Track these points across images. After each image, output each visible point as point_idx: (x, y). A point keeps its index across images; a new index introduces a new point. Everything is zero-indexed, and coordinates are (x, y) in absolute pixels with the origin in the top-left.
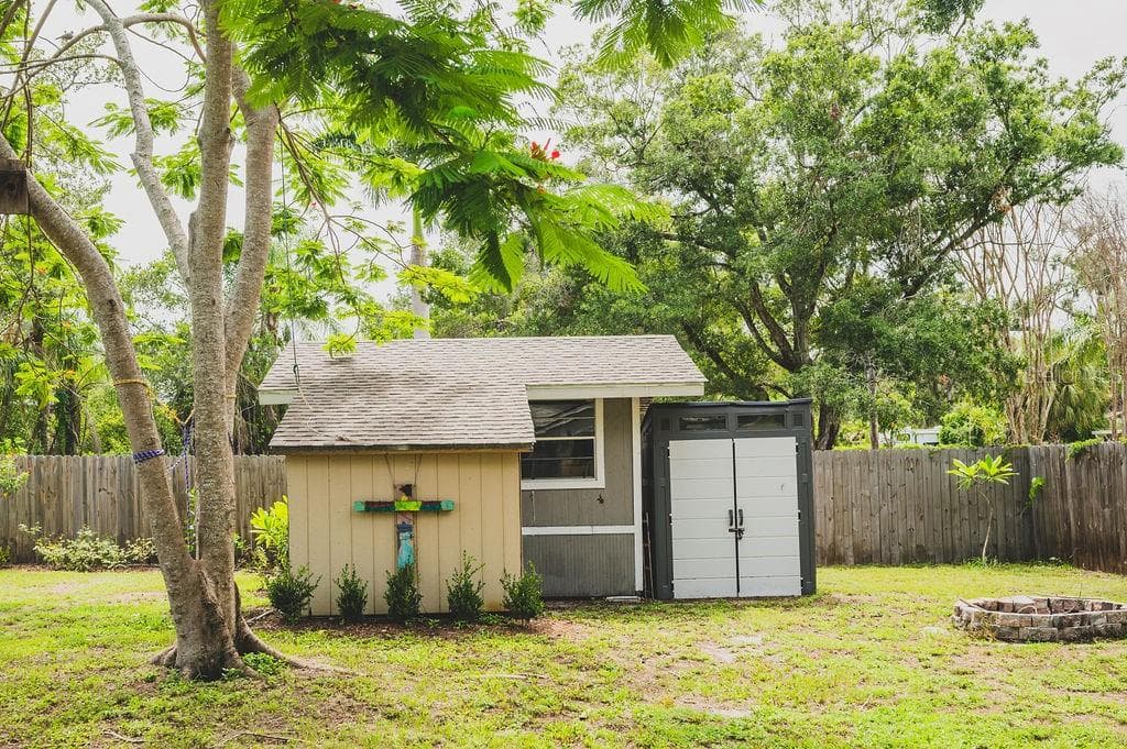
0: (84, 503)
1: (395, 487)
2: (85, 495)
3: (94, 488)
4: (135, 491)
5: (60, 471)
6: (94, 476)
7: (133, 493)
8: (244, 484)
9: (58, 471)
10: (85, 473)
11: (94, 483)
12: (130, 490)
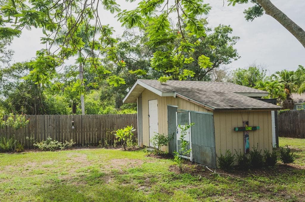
0: (44, 129)
1: (243, 122)
2: (44, 127)
3: (47, 125)
4: (61, 125)
5: (36, 120)
6: (47, 121)
7: (60, 126)
8: (95, 122)
9: (35, 119)
10: (44, 121)
11: (47, 123)
12: (59, 125)
